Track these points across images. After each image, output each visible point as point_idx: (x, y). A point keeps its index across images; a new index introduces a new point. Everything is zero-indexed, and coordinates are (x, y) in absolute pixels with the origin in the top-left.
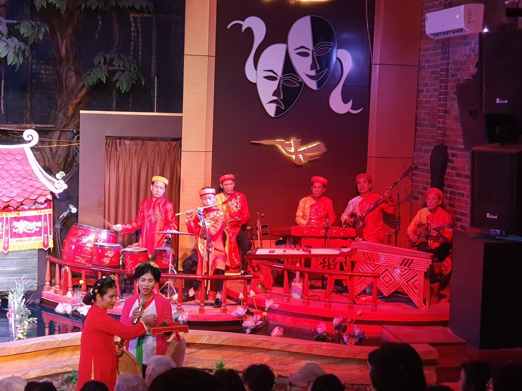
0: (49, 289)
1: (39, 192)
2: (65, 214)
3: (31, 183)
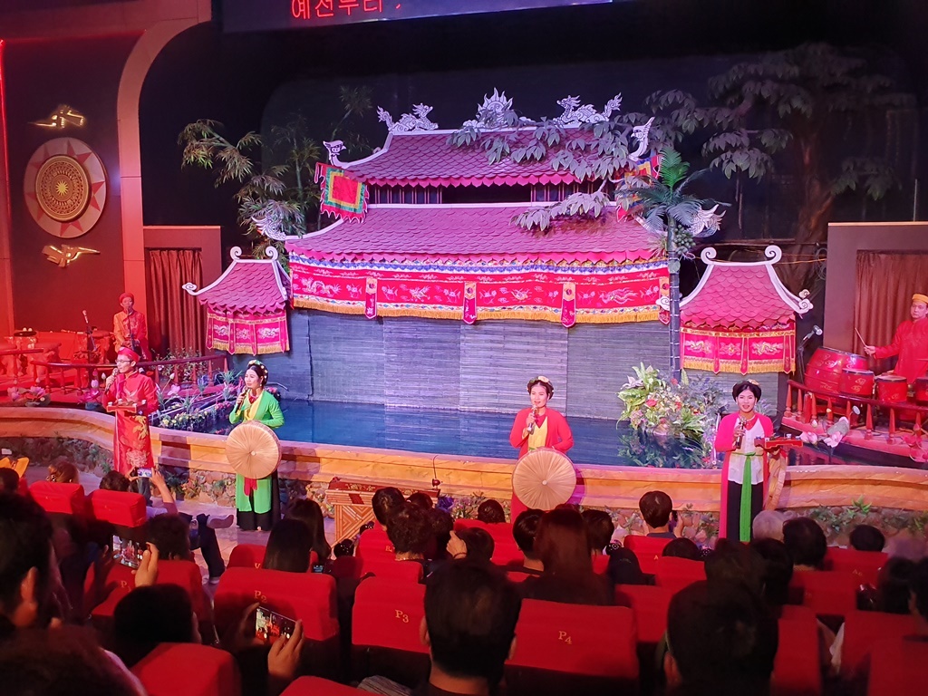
0: (789, 416)
1: (782, 312)
2: (809, 336)
3: (772, 302)
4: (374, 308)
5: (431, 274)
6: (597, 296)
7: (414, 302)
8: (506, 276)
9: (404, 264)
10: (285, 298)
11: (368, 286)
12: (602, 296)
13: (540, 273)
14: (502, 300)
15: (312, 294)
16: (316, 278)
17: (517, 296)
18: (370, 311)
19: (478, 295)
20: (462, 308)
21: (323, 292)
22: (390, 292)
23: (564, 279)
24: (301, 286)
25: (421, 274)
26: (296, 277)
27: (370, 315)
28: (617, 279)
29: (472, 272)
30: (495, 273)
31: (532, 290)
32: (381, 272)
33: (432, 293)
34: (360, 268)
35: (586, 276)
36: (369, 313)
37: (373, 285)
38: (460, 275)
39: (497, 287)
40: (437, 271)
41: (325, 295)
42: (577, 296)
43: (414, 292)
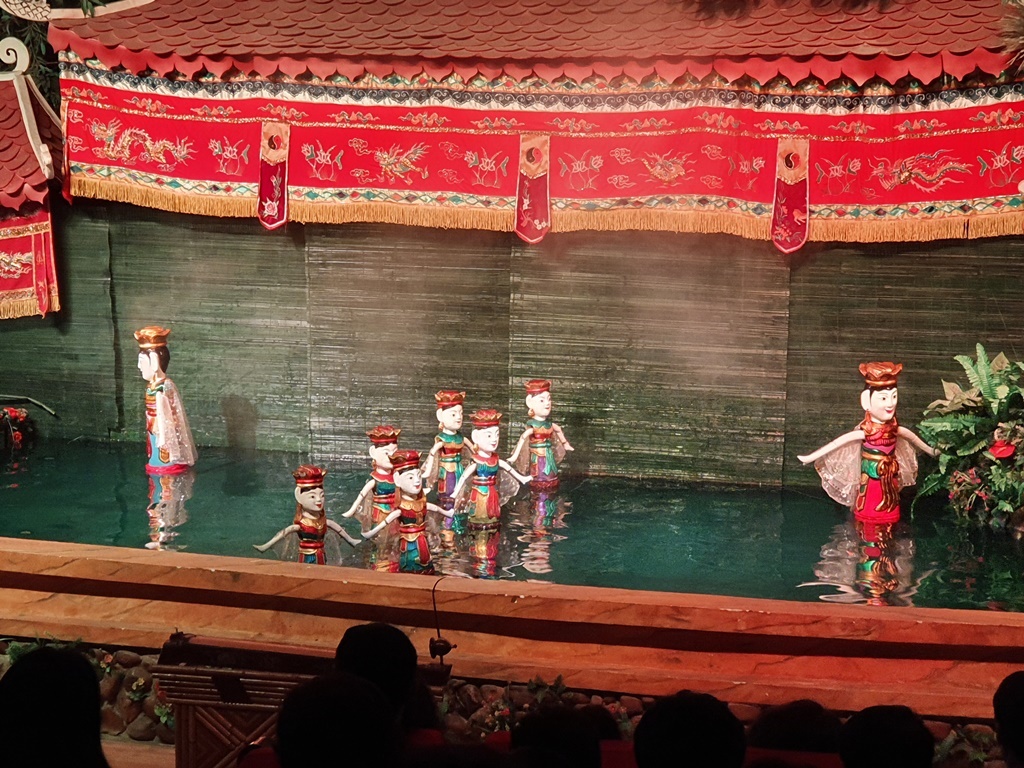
4: (281, 200)
5: (430, 110)
6: (865, 171)
7: (386, 185)
8: (630, 117)
9: (362, 85)
10: (47, 173)
11: (265, 142)
12: (878, 171)
13: (717, 110)
14: (616, 179)
15: (119, 162)
16: (128, 122)
17: (657, 171)
18: (271, 208)
19: (555, 168)
20: (513, 200)
21: (145, 157)
22: (323, 157)
23: (780, 126)
24: (90, 141)
25: (406, 110)
26: (77, 116)
27: (270, 219)
28: (917, 125)
29: (539, 107)
30: (599, 109)
31: (697, 155)
32: (299, 106)
33: (432, 160)
34: (245, 94)
35: (837, 119)
36: (267, 213)
37: (278, 140)
38: (509, 115)
39: (603, 147)
40: (448, 103)
41: (152, 167)
42: (812, 172)
43: (385, 159)
